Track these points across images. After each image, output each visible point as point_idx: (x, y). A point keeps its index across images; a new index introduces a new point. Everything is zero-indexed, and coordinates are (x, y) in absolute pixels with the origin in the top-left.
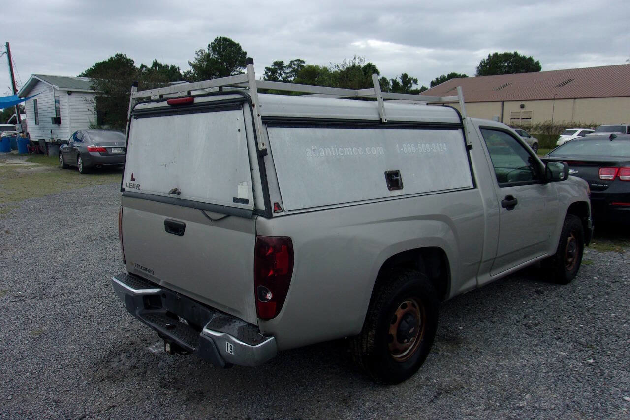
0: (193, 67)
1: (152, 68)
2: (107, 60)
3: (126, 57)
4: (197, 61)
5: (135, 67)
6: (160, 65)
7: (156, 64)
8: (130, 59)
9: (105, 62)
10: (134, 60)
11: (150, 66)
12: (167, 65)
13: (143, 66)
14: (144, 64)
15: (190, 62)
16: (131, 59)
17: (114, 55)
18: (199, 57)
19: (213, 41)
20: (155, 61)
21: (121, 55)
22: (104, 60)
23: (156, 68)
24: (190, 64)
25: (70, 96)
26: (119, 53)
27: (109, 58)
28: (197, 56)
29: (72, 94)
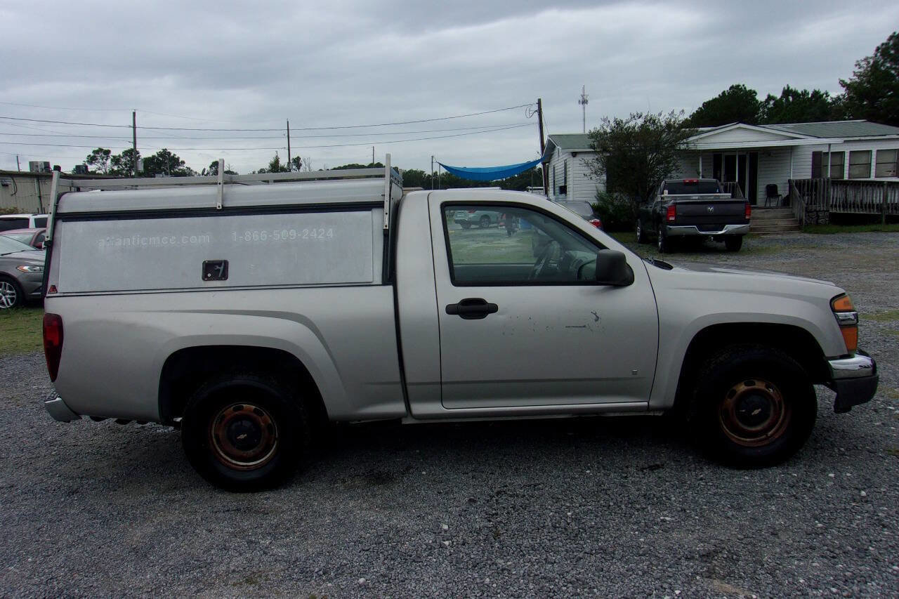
0: (847, 89)
1: (781, 99)
2: (717, 96)
3: (745, 88)
4: (855, 77)
5: (757, 101)
6: (795, 94)
7: (787, 92)
8: (751, 90)
9: (715, 100)
10: (757, 91)
11: (778, 95)
12: (805, 91)
13: (770, 98)
14: (772, 95)
15: (843, 81)
16: (753, 89)
17: (727, 88)
18: (862, 70)
19: (885, 41)
20: (786, 88)
21: (739, 86)
22: (714, 97)
23: (787, 100)
24: (843, 84)
25: (575, 159)
26: (735, 84)
27: (720, 93)
28: (857, 70)
29: (578, 155)
